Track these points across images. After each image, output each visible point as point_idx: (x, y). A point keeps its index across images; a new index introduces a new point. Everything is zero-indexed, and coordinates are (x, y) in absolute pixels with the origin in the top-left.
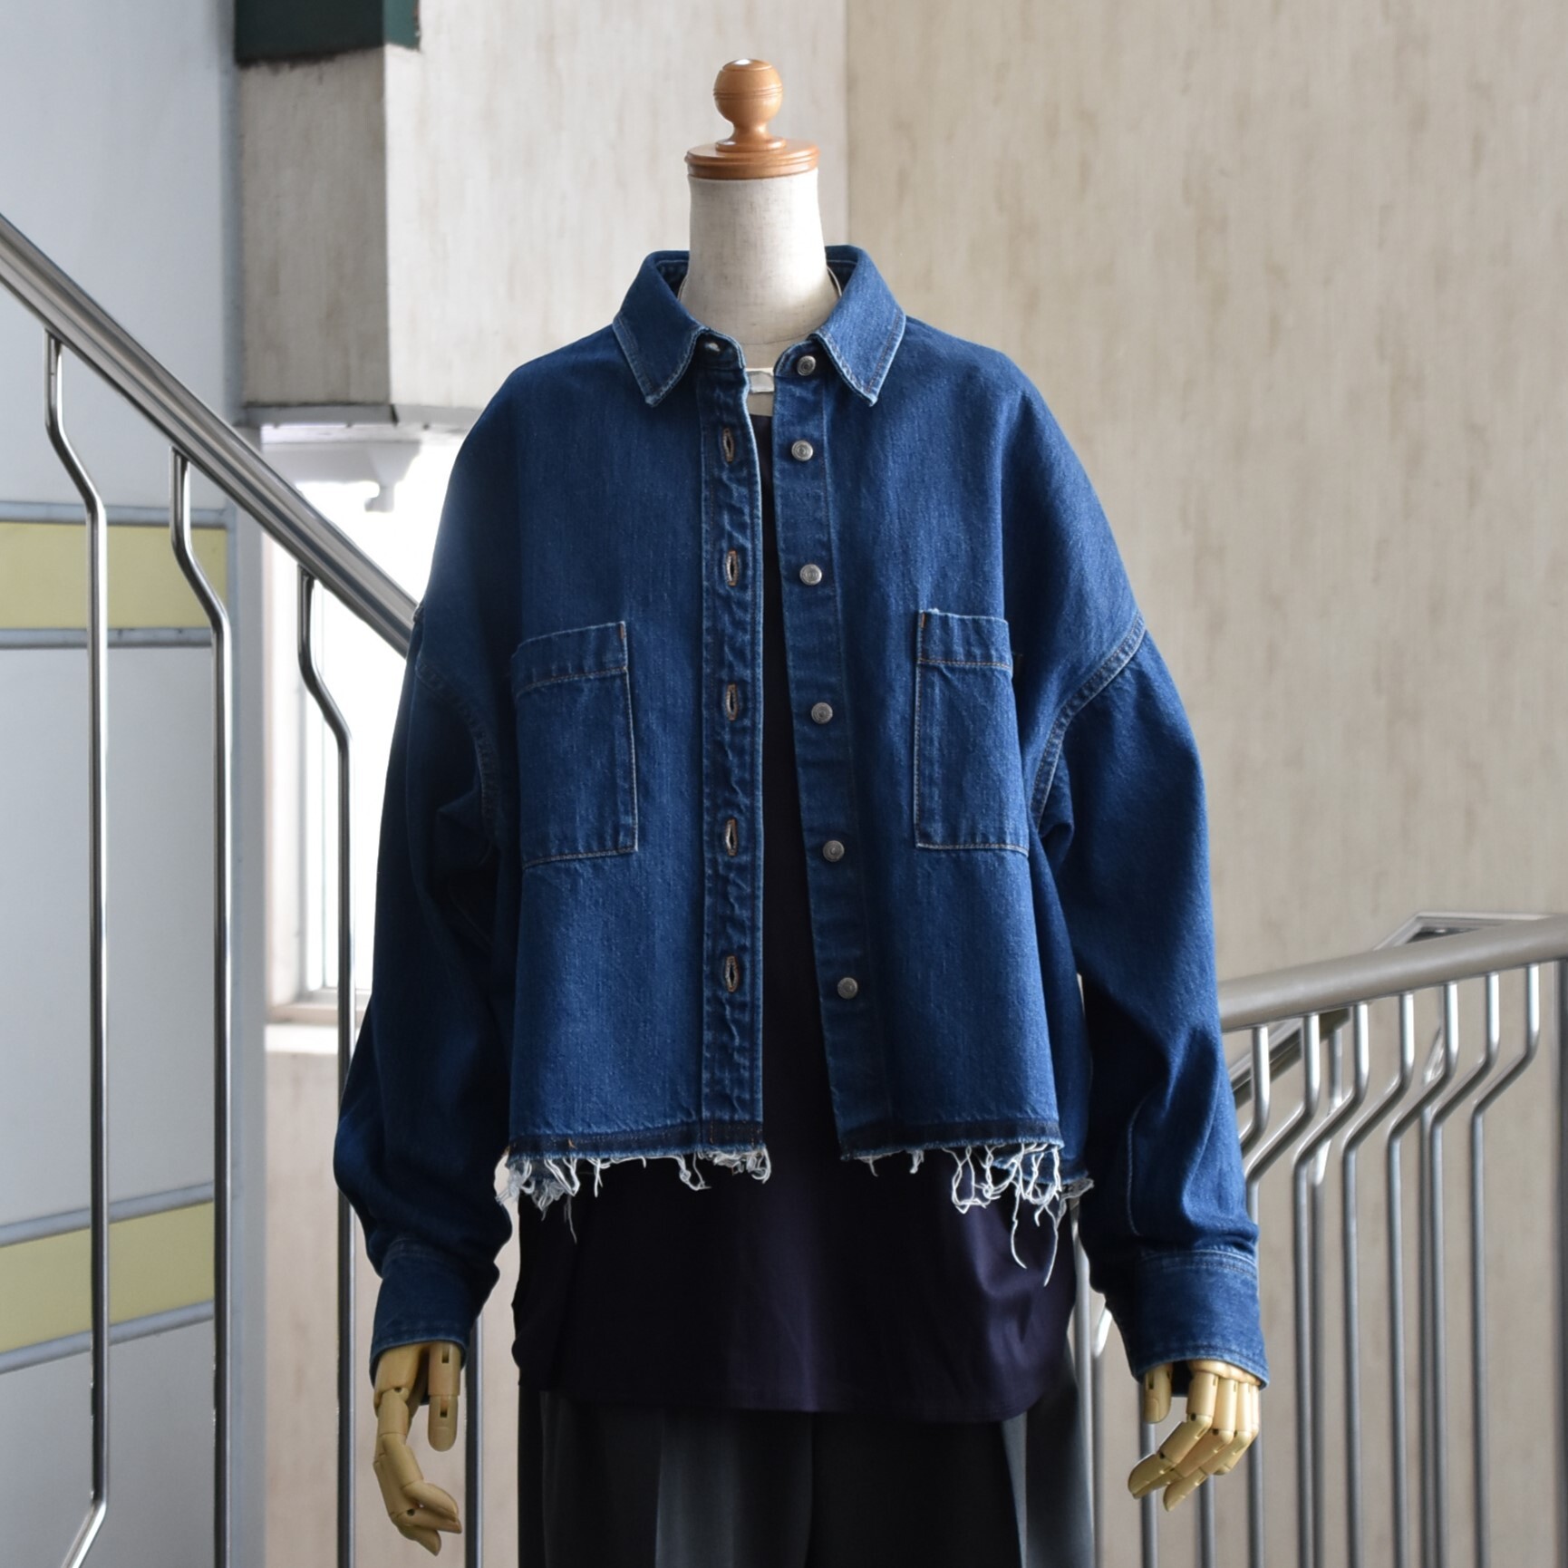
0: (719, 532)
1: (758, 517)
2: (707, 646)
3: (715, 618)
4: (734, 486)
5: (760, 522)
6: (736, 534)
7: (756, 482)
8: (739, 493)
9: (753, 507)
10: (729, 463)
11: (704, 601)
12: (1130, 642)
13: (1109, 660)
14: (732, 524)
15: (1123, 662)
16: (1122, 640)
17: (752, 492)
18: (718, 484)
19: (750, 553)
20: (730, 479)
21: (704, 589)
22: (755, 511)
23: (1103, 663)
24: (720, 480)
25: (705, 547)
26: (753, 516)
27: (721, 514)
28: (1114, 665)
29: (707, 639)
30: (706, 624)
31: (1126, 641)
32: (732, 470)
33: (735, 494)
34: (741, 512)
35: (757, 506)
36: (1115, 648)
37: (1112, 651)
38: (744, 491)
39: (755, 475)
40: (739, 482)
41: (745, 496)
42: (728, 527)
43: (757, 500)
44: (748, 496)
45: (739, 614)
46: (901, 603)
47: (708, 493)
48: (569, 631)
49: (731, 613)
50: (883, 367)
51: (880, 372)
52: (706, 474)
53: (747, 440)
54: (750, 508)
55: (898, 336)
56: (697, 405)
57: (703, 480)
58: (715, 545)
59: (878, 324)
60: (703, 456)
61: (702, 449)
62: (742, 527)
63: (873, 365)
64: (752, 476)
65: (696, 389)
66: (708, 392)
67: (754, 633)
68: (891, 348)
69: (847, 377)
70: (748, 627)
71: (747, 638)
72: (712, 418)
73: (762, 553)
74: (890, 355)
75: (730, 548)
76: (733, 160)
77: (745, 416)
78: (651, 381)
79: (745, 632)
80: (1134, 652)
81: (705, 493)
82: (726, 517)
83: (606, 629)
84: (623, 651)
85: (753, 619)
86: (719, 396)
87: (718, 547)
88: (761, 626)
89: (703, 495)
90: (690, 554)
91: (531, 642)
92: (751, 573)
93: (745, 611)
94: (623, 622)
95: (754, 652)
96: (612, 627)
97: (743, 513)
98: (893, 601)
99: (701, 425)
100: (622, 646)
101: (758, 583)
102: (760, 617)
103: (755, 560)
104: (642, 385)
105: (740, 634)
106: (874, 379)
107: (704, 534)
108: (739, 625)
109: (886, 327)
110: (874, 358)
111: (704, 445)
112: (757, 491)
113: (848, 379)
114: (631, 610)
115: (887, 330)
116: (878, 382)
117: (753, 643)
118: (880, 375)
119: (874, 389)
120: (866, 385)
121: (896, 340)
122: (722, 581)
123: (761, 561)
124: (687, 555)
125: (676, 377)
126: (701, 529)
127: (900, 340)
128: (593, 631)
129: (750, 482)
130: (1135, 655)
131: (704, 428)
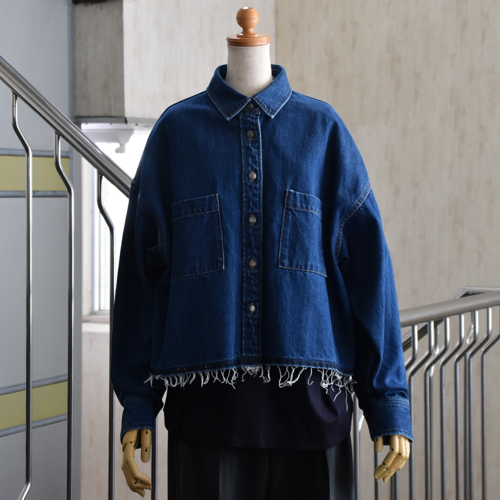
0: (248, 164)
1: (261, 159)
2: (244, 202)
3: (247, 193)
4: (253, 149)
5: (261, 161)
6: (253, 165)
7: (260, 148)
9: (259, 156)
10: (251, 141)
11: (243, 187)
12: (362, 198)
13: (355, 205)
14: (252, 162)
15: (359, 205)
16: (359, 198)
17: (259, 151)
18: (247, 148)
19: (258, 171)
20: (251, 146)
21: (243, 183)
22: (260, 157)
23: (352, 206)
24: (248, 147)
25: (244, 169)
26: (259, 159)
27: (248, 158)
28: (356, 206)
29: (244, 199)
30: (244, 195)
31: (361, 198)
32: (252, 143)
33: (253, 152)
34: (255, 157)
35: (260, 156)
36: (357, 201)
37: (356, 202)
38: (256, 150)
39: (260, 146)
40: (255, 147)
41: (256, 152)
42: (251, 163)
43: (260, 154)
45: (255, 191)
46: (281, 187)
47: (244, 151)
48: (199, 198)
49: (252, 191)
50: (279, 107)
51: (278, 108)
52: (243, 144)
53: (259, 134)
54: (258, 156)
55: (287, 99)
56: (239, 121)
57: (242, 146)
58: (247, 169)
59: (282, 94)
60: (242, 138)
61: (241, 136)
62: (255, 163)
63: (276, 106)
64: (259, 146)
65: (239, 116)
66: (245, 118)
67: (260, 197)
68: (284, 102)
69: (264, 109)
70: (258, 196)
71: (258, 199)
72: (246, 126)
73: (262, 171)
74: (283, 104)
75: (252, 170)
76: (243, 40)
77: (259, 127)
78: (226, 113)
79: (257, 197)
80: (363, 202)
81: (243, 151)
82: (250, 159)
83: (212, 197)
84: (217, 204)
85: (259, 193)
86: (250, 120)
87: (248, 169)
88: (262, 195)
89: (242, 151)
90: (238, 171)
91: (186, 201)
92: (259, 178)
93: (257, 190)
94: (217, 194)
95: (259, 204)
96: (213, 196)
97: (256, 158)
98: (278, 186)
99: (241, 127)
100: (217, 202)
101: (261, 181)
102: (262, 192)
103: (260, 174)
104: (222, 112)
105: (255, 198)
106: (275, 110)
107: (243, 165)
108: (255, 195)
109: (284, 95)
110: (277, 104)
111: (242, 134)
112: (260, 151)
113: (264, 110)
114: (220, 190)
115: (284, 96)
116: (277, 111)
117: (259, 201)
118: (278, 109)
119: (274, 113)
120: (271, 112)
121: (286, 100)
122: (249, 181)
123: (262, 174)
124: (238, 172)
125: (238, 112)
126: (242, 163)
127: (288, 100)
128: (207, 197)
129: (258, 148)
130: (364, 203)
131: (242, 129)
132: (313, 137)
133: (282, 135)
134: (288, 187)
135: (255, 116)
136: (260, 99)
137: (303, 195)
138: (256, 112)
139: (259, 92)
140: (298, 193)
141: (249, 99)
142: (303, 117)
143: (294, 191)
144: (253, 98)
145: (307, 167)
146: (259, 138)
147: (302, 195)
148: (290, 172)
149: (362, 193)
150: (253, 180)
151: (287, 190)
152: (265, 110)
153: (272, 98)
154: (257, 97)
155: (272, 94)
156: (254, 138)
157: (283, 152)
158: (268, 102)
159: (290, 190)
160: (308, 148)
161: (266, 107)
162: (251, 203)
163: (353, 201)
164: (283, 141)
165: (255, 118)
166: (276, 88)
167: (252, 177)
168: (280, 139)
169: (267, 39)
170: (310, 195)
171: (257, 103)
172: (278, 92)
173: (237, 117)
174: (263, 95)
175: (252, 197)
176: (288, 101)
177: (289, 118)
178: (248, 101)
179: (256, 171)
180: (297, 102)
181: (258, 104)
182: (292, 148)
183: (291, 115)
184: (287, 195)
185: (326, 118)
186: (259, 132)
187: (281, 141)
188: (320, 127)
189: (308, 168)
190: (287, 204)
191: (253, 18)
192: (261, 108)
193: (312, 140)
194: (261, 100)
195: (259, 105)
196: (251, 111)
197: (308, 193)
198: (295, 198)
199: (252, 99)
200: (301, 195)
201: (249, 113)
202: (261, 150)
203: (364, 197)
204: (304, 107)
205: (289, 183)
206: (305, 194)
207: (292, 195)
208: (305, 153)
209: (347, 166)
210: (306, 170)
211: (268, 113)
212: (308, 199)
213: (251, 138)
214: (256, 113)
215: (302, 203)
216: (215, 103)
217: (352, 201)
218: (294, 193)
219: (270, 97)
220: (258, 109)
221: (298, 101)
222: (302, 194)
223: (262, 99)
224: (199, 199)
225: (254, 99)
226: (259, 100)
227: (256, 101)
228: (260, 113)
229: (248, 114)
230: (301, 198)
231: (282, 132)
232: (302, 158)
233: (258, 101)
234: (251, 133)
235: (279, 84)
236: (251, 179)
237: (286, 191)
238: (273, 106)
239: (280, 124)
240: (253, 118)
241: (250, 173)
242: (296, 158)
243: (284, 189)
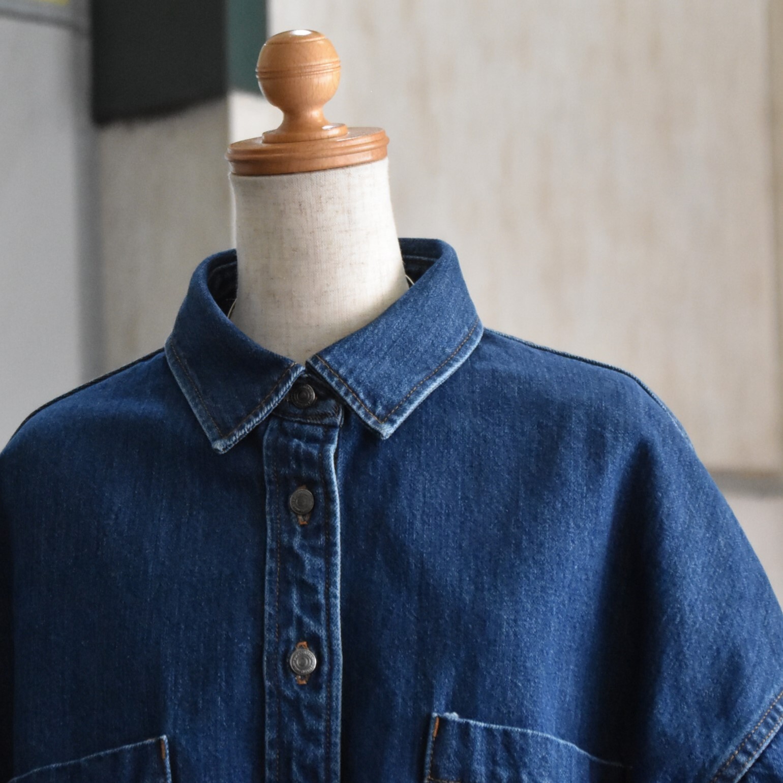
0: (285, 616)
1: (335, 597)
2: (270, 764)
3: (281, 728)
4: (306, 557)
5: (338, 602)
6: (306, 620)
7: (336, 553)
8: (313, 566)
9: (329, 583)
10: (303, 526)
11: (267, 707)
12: (755, 737)
13: (724, 765)
14: (302, 607)
15: (744, 766)
16: (742, 736)
17: (329, 565)
18: (288, 555)
19: (325, 643)
20: (302, 547)
21: (267, 691)
22: (332, 589)
23: (715, 771)
24: (291, 548)
25: (268, 636)
26: (328, 595)
27: (288, 594)
28: (732, 771)
29: (271, 754)
30: (269, 735)
31: (749, 738)
32: (305, 536)
33: (308, 567)
34: (314, 590)
35: (335, 582)
36: (731, 748)
37: (727, 754)
38: (320, 562)
39: (335, 544)
40: (314, 551)
41: (320, 570)
42: (297, 611)
43: (335, 574)
44: (323, 570)
45: (310, 721)
46: (410, 703)
47: (274, 565)
48: (102, 753)
49: (300, 720)
50: (418, 393)
51: (412, 397)
52: (272, 540)
53: (330, 499)
54: (326, 583)
55: (457, 361)
56: (261, 452)
57: (268, 547)
58: (279, 633)
59: (433, 344)
60: (268, 517)
61: (267, 509)
62: (313, 609)
63: (405, 389)
64: (330, 545)
65: (263, 435)
66: (281, 439)
67: (329, 745)
68: (439, 373)
69: (354, 403)
70: (323, 739)
71: (321, 752)
72: (284, 471)
73: (340, 642)
74: (435, 380)
75: (300, 638)
76: (279, 151)
77: (331, 471)
78: (218, 425)
79: (317, 744)
80: (761, 751)
81: (270, 565)
82: (295, 596)
83: (144, 747)
84: (165, 774)
85: (328, 728)
86: (298, 446)
87: (284, 636)
88: (339, 736)
89: (267, 567)
90: (249, 646)
91: (57, 769)
92: (326, 668)
93: (319, 717)
94: (164, 737)
95: (328, 771)
96: (151, 744)
97: (316, 592)
98: (400, 700)
99: (266, 477)
100: (164, 768)
101: (335, 682)
102: (337, 725)
103: (332, 652)
104: (204, 422)
105: (312, 748)
106: (400, 406)
107: (266, 621)
108: (310, 736)
109: (443, 349)
110: (410, 381)
111: (270, 504)
112: (336, 565)
113: (355, 407)
114: (175, 719)
115: (444, 353)
116: (404, 410)
117: (328, 759)
118: (411, 402)
119: (395, 417)
120: (384, 412)
121: (451, 365)
122: (288, 680)
123: (340, 653)
124: (246, 647)
125: (256, 420)
126: (263, 611)
127: (457, 365)
128: (129, 751)
129: (327, 552)
130: (763, 755)
131: (270, 482)
132: (548, 504)
133: (422, 499)
134: (439, 700)
135: (319, 432)
136: (340, 365)
137: (498, 730)
138: (325, 415)
139: (340, 341)
140: (476, 726)
141: (296, 368)
142: (512, 427)
143: (461, 716)
144: (311, 362)
145: (515, 621)
146: (331, 514)
147: (495, 733)
148: (449, 642)
149: (756, 717)
150: (303, 676)
151: (435, 715)
152: (359, 408)
153: (392, 362)
154: (328, 358)
155: (390, 347)
156: (312, 513)
157: (422, 563)
158: (374, 374)
159: (447, 714)
160: (525, 544)
161: (362, 396)
162: (295, 768)
163: (716, 751)
164: (424, 522)
165: (321, 437)
166: (410, 321)
167: (303, 666)
168: (414, 515)
169: (372, 142)
170: (529, 732)
171: (328, 380)
172: (416, 336)
173: (254, 436)
174: (353, 350)
175: (298, 742)
176: (459, 369)
177: (455, 433)
178: (294, 376)
179: (315, 643)
180: (494, 371)
181: (331, 386)
182: (460, 547)
183: (466, 423)
184: (434, 732)
185: (604, 429)
186: (334, 492)
187: (418, 524)
188: (576, 461)
189: (519, 623)
190: (431, 769)
191: (308, 70)
192: (345, 401)
193: (543, 513)
194: (342, 371)
195: (337, 388)
196: (310, 411)
197: (521, 723)
198: (467, 747)
199: (309, 368)
200: (489, 731)
201: (299, 422)
202: (338, 560)
203: (764, 731)
204: (519, 388)
205: (445, 684)
206: (509, 728)
207: (452, 731)
208: (513, 566)
209: (691, 611)
210: (511, 633)
211: (369, 419)
212: (522, 749)
213: (304, 515)
214: (327, 421)
215: (495, 763)
216: (184, 390)
217: (711, 748)
218: (459, 724)
219: (384, 358)
220: (333, 402)
221: (500, 367)
222: (494, 726)
223: (350, 367)
224: (99, 758)
225: (317, 367)
226: (337, 372)
227: (325, 375)
228: (339, 420)
229: (296, 425)
230: (489, 743)
231: (424, 488)
232: (496, 587)
233: (330, 375)
234: (302, 496)
235: (423, 306)
236: (296, 674)
237: (429, 716)
238: (392, 390)
239: (418, 458)
240: (312, 439)
241: (295, 649)
242: (472, 587)
243: (425, 709)
